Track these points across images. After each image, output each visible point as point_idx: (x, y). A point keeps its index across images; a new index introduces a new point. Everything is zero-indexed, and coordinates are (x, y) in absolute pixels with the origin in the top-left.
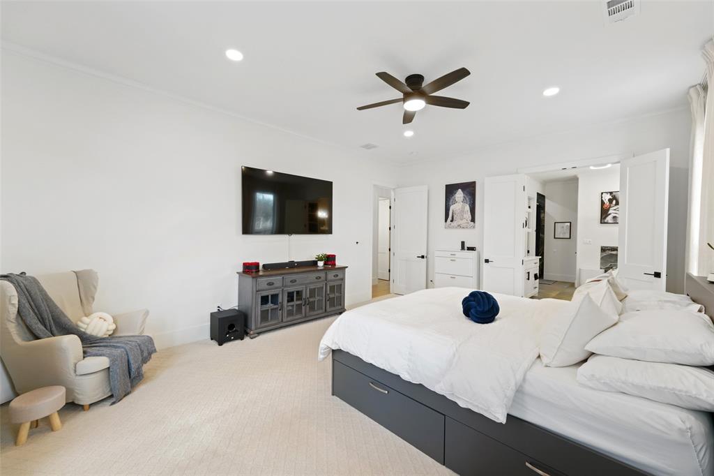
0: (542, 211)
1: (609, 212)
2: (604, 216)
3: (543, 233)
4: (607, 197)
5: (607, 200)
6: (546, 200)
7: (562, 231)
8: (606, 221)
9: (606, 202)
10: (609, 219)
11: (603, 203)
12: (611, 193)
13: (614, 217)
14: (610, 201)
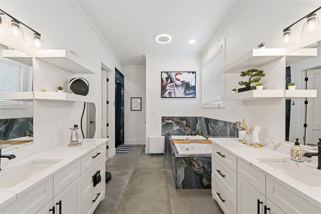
0: (122, 88)
1: (166, 89)
2: (163, 92)
3: (123, 107)
4: (165, 76)
5: (165, 78)
6: (125, 79)
7: (136, 104)
8: (164, 96)
9: (164, 79)
10: (166, 94)
11: (162, 81)
12: (167, 72)
13: (170, 93)
14: (167, 79)
